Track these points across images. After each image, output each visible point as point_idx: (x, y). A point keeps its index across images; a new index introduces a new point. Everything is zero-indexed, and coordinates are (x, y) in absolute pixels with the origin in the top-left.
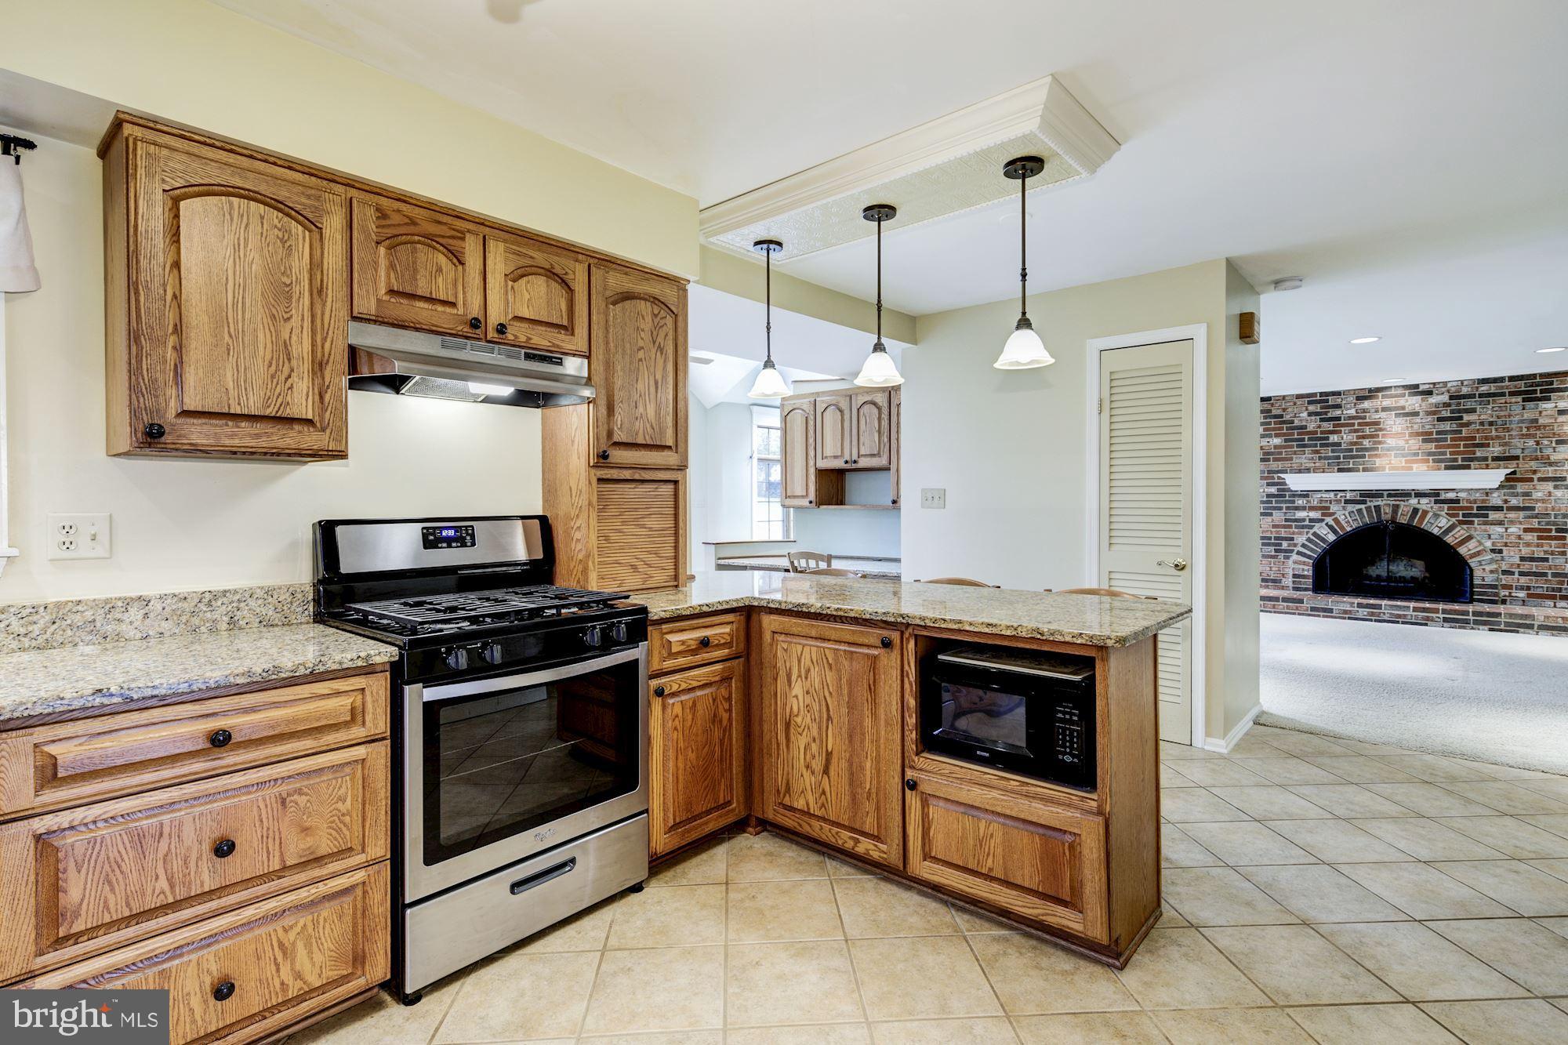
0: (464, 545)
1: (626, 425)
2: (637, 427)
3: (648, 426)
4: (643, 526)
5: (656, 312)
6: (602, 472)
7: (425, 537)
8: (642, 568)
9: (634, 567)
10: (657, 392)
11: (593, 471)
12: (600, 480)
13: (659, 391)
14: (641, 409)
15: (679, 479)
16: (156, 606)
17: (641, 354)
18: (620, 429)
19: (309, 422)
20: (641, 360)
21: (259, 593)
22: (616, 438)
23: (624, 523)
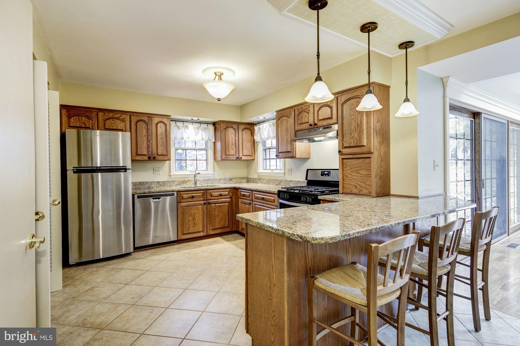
0: (328, 176)
1: (347, 141)
2: (351, 141)
3: (355, 140)
4: (359, 173)
5: (357, 101)
6: (343, 156)
7: (322, 173)
8: (359, 187)
9: (356, 186)
10: (358, 128)
11: (340, 156)
12: (343, 159)
13: (359, 127)
14: (352, 135)
15: (371, 156)
16: (293, 182)
17: (352, 117)
18: (346, 143)
19: (290, 152)
20: (352, 119)
21: (303, 182)
22: (345, 146)
23: (352, 172)
